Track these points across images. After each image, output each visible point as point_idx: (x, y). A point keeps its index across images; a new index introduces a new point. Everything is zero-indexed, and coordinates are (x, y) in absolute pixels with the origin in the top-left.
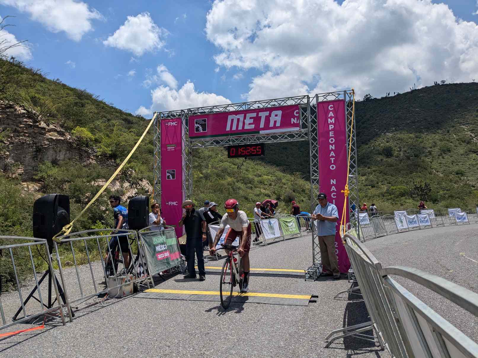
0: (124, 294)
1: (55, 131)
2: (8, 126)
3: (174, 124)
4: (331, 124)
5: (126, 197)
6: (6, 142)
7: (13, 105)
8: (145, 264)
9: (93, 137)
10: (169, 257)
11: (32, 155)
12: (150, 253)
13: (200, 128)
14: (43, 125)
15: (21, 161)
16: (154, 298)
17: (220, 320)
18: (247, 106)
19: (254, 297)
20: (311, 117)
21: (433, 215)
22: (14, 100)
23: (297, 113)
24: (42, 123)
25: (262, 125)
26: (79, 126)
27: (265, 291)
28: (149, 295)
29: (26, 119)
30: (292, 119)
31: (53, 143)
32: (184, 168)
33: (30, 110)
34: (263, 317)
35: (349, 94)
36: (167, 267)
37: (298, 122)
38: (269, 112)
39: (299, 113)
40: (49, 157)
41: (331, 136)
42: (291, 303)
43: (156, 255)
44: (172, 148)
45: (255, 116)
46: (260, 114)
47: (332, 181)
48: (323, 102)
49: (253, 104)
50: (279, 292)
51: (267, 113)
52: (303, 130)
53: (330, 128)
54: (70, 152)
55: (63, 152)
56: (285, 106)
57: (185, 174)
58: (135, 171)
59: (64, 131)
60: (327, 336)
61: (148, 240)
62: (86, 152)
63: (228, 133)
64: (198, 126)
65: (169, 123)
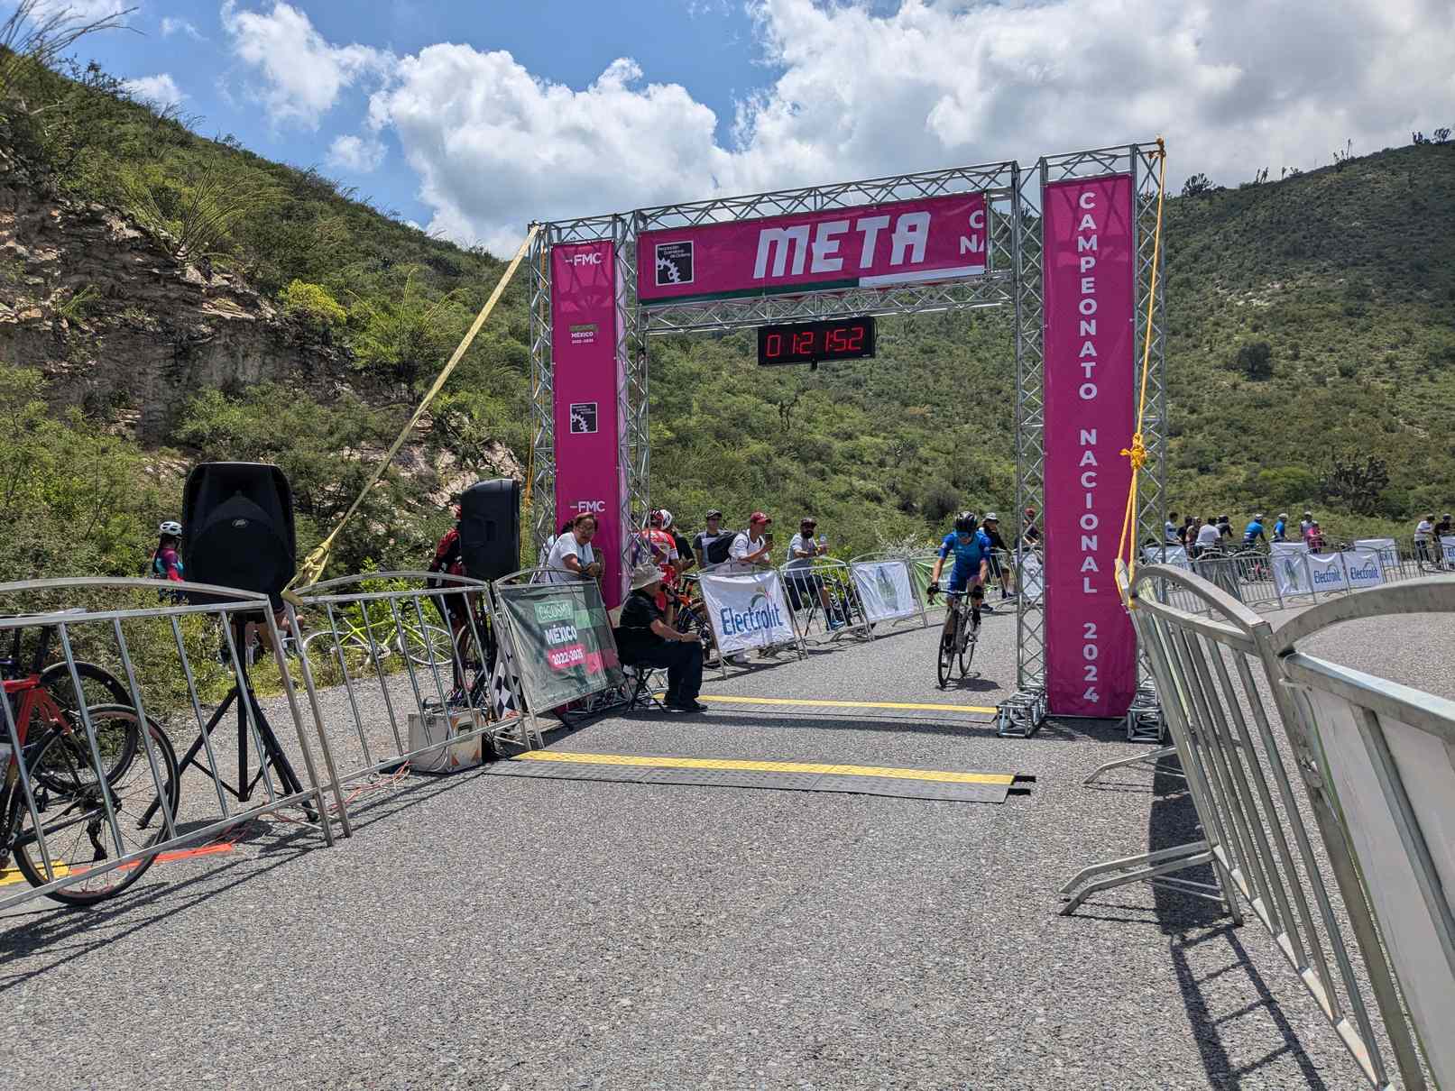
0: (455, 763)
1: (230, 293)
2: (89, 279)
3: (592, 259)
4: (1085, 254)
5: (447, 498)
6: (87, 328)
7: (100, 213)
8: (516, 679)
9: (341, 313)
10: (584, 661)
11: (164, 367)
12: (528, 647)
13: (674, 270)
14: (193, 274)
15: (133, 385)
16: (546, 775)
17: (742, 835)
18: (819, 198)
19: (841, 776)
20: (1023, 233)
21: (1394, 554)
22: (104, 197)
23: (978, 220)
24: (191, 269)
26: (300, 278)
27: (873, 760)
28: (529, 768)
29: (142, 257)
30: (964, 240)
31: (223, 331)
32: (623, 395)
33: (152, 229)
34: (871, 831)
35: (1146, 156)
36: (578, 690)
37: (982, 249)
38: (888, 217)
39: (985, 222)
40: (215, 374)
41: (1084, 291)
42: (952, 794)
43: (547, 654)
44: (586, 335)
45: (846, 230)
46: (862, 224)
47: (1084, 434)
48: (1062, 184)
49: (839, 194)
50: (914, 765)
51: (884, 221)
52: (998, 275)
53: (1084, 268)
54: (274, 360)
55: (255, 360)
56: (940, 199)
57: (625, 416)
58: (471, 417)
59: (256, 294)
60: (1066, 884)
61: (521, 611)
62: (323, 358)
63: (759, 285)
64: (665, 266)
65: (575, 257)
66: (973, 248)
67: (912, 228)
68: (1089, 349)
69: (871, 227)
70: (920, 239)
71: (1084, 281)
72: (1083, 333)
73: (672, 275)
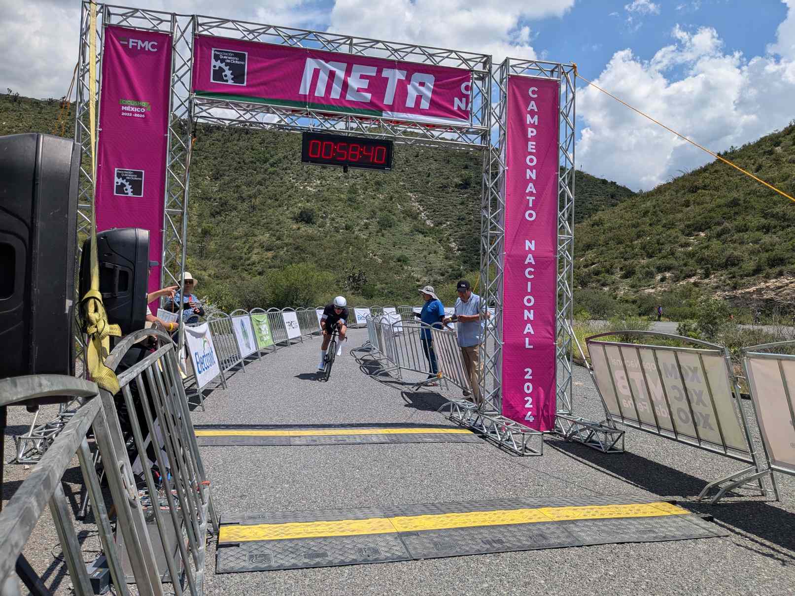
3: (148, 45)
4: (533, 126)
13: (228, 72)
23: (467, 89)
25: (388, 100)
30: (456, 100)
37: (469, 108)
41: (530, 150)
44: (137, 110)
45: (374, 74)
46: (386, 73)
47: (527, 242)
48: (519, 78)
51: (402, 75)
53: (530, 135)
63: (303, 100)
64: (220, 67)
65: (131, 40)
66: (463, 108)
67: (422, 84)
68: (531, 188)
69: (395, 76)
70: (428, 92)
71: (530, 143)
72: (528, 177)
73: (226, 76)
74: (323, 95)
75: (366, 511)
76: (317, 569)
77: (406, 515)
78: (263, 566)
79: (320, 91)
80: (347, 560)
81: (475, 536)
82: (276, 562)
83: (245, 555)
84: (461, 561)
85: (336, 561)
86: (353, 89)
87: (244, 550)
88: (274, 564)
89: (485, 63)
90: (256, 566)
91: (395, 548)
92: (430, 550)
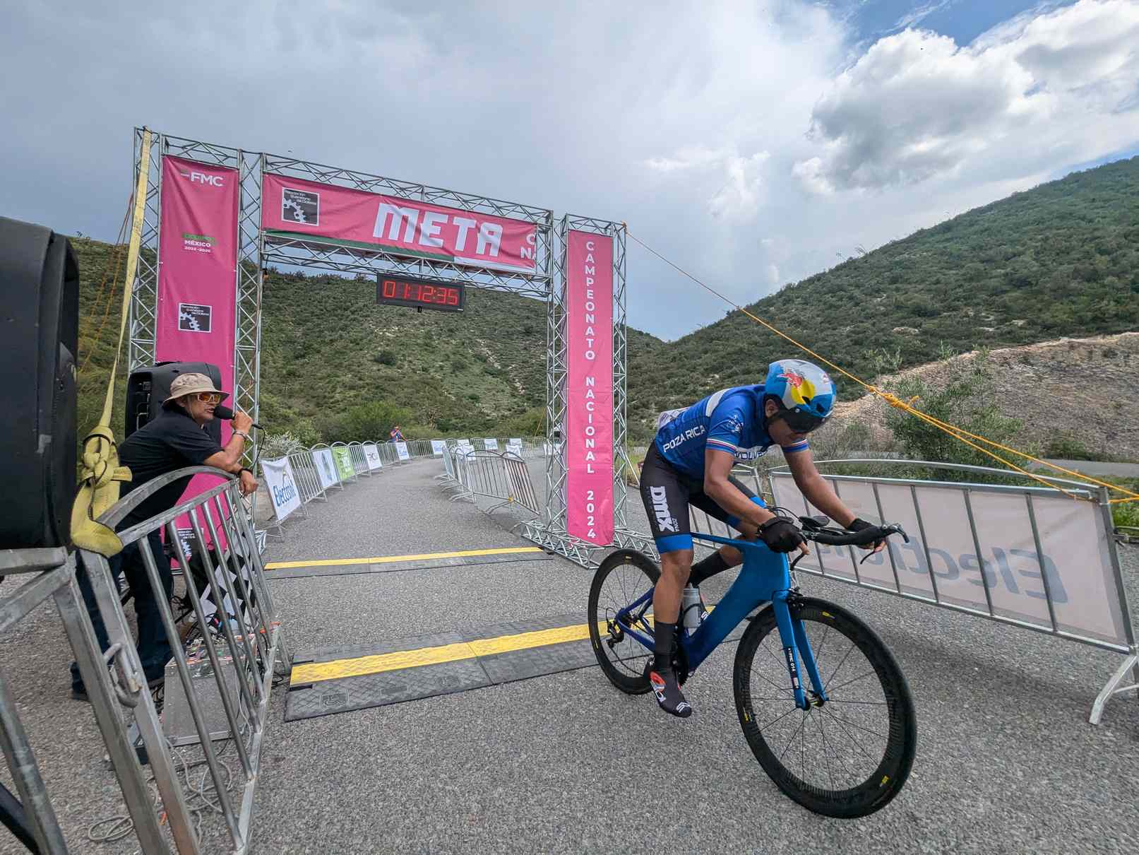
3: (212, 179)
4: (590, 275)
13: (299, 212)
23: (531, 239)
25: (460, 246)
28: (337, 696)
30: (523, 250)
37: (534, 258)
38: (475, 221)
39: (536, 241)
41: (588, 297)
45: (446, 222)
46: (457, 221)
47: (587, 378)
53: (588, 284)
56: (509, 219)
64: (291, 206)
65: (193, 174)
66: (529, 257)
67: (491, 233)
68: (590, 331)
69: (464, 224)
70: (496, 240)
71: (588, 291)
72: (588, 321)
73: (297, 215)
74: (396, 238)
75: (446, 636)
76: (395, 705)
77: (484, 637)
78: (337, 708)
79: (394, 235)
80: (427, 692)
81: (552, 655)
82: (351, 701)
83: (318, 697)
84: (538, 681)
85: (416, 694)
86: (425, 235)
87: (317, 691)
88: (349, 704)
89: (547, 218)
90: (331, 709)
91: (474, 674)
92: (510, 673)
